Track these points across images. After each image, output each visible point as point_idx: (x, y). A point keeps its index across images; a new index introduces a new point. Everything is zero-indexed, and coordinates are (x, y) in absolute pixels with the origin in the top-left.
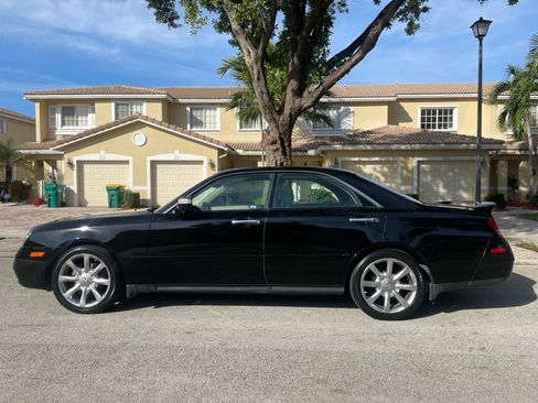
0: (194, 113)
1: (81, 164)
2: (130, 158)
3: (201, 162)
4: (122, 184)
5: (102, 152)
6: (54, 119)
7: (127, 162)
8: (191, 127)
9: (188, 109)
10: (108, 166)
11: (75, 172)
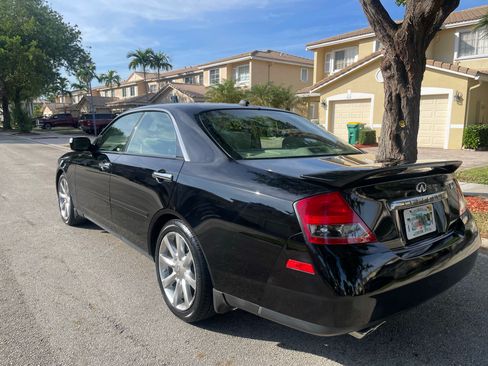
0: (465, 38)
1: (332, 103)
2: (372, 96)
3: (445, 96)
4: (363, 122)
5: (349, 91)
6: (328, 65)
7: (369, 100)
8: (459, 56)
9: (457, 34)
10: (354, 104)
11: (327, 111)
